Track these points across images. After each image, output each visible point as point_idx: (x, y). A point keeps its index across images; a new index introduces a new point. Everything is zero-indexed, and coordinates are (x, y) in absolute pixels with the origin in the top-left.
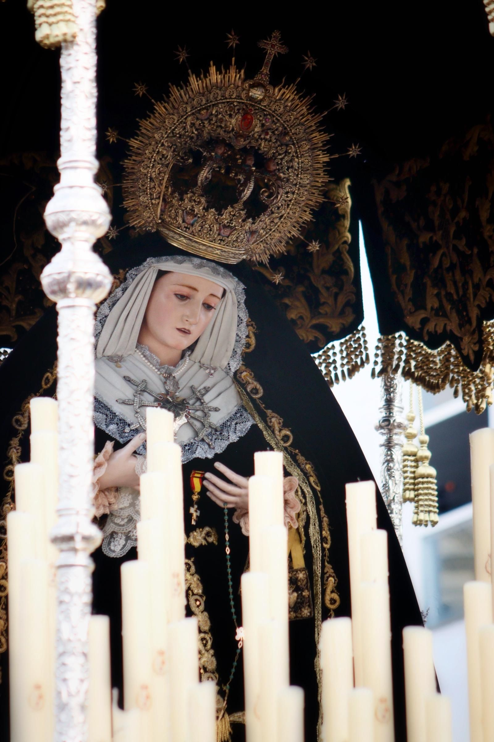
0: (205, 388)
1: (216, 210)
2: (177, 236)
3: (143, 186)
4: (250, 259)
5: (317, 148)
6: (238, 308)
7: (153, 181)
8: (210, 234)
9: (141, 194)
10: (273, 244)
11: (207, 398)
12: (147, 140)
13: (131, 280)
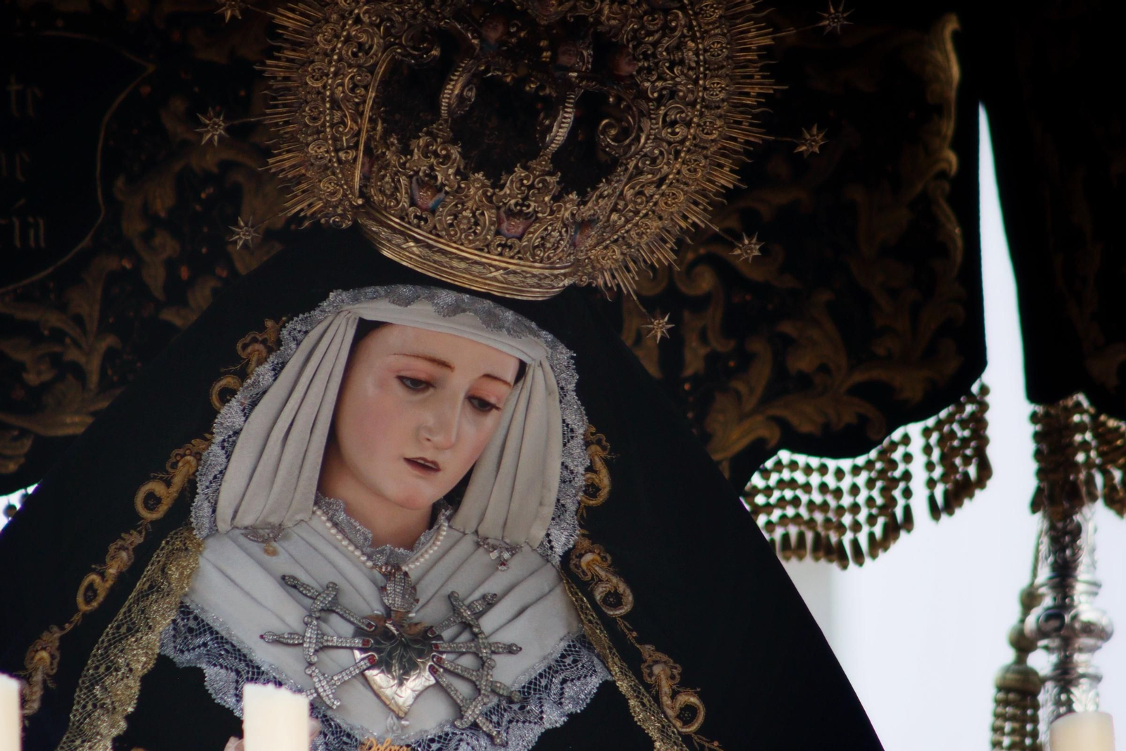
0: (484, 597)
1: (487, 176)
2: (398, 239)
3: (314, 119)
4: (590, 284)
5: (742, 14)
6: (561, 402)
7: (340, 108)
8: (475, 232)
9: (310, 139)
10: (644, 246)
11: (488, 623)
12: (319, 11)
13: (293, 345)
